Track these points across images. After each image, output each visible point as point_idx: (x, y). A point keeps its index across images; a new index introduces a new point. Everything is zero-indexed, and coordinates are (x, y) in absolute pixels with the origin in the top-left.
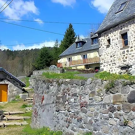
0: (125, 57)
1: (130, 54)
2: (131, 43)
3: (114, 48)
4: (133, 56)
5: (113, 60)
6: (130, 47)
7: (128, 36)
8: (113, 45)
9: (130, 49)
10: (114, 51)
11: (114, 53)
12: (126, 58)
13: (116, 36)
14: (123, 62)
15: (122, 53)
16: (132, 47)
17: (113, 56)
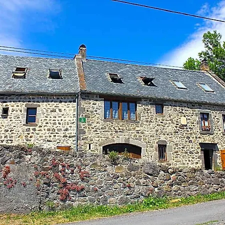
0: (29, 136)
1: (38, 134)
2: (40, 122)
3: (14, 121)
4: (40, 137)
5: (8, 136)
6: (38, 126)
7: (37, 112)
8: (13, 117)
9: (37, 128)
10: (14, 125)
11: (12, 127)
12: (31, 137)
13: (20, 107)
14: (25, 141)
15: (25, 130)
16: (41, 127)
17: (9, 130)
